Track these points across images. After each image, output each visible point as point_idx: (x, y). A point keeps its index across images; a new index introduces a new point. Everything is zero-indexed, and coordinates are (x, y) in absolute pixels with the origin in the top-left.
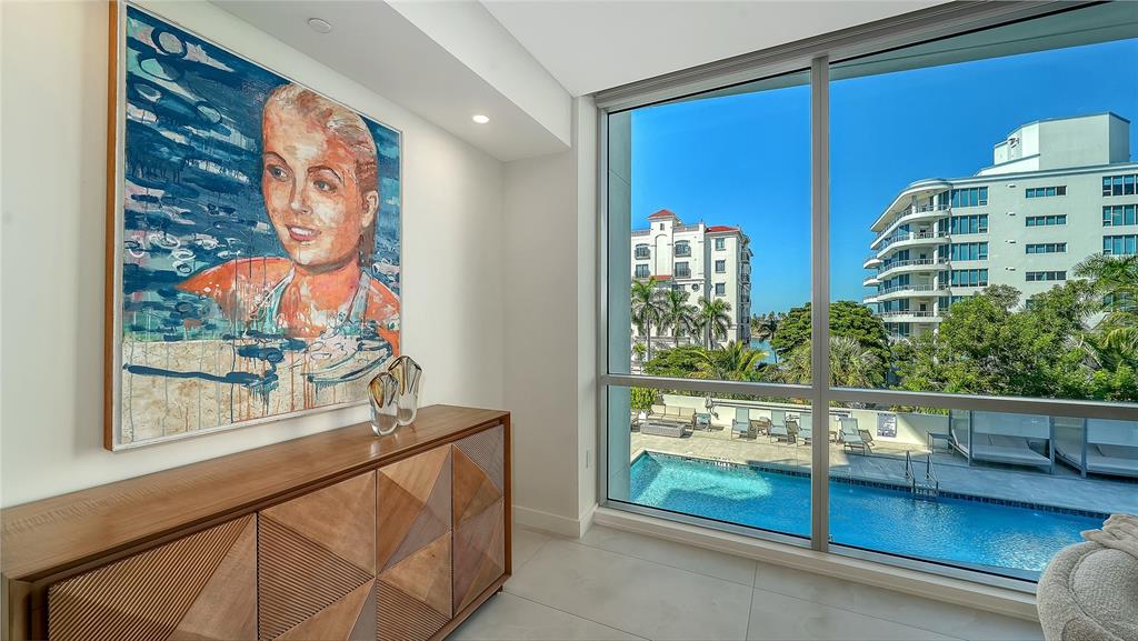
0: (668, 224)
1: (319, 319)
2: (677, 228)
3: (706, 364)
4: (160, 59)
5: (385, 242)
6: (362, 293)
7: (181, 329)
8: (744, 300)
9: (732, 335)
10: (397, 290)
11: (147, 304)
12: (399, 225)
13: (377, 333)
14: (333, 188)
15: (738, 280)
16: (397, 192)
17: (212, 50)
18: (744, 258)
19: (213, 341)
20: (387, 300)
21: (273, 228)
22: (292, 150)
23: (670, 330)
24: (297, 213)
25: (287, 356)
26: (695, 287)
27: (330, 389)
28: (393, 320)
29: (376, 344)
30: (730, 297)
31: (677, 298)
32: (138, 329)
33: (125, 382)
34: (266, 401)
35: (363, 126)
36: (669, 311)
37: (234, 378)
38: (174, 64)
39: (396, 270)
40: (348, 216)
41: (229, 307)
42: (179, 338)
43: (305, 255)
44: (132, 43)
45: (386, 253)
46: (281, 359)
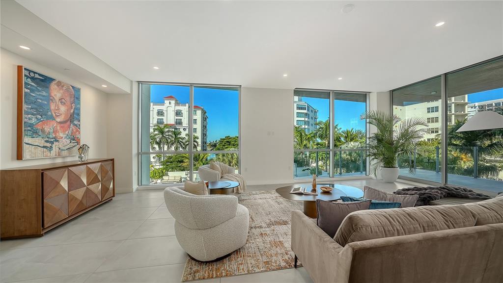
0: (173, 102)
1: (61, 135)
2: (177, 104)
3: (187, 160)
4: (30, 78)
5: (76, 116)
6: (71, 129)
7: (34, 136)
8: (204, 135)
9: (199, 148)
10: (79, 128)
11: (28, 130)
12: (80, 112)
13: (75, 139)
14: (64, 104)
15: (202, 127)
16: (79, 104)
17: (40, 75)
18: (204, 119)
19: (40, 138)
20: (77, 131)
21: (52, 114)
22: (55, 95)
23: (173, 147)
24: (56, 110)
25: (55, 142)
26: (184, 129)
27: (64, 151)
28: (78, 136)
29: (74, 142)
30: (199, 134)
31: (176, 134)
32: (27, 135)
33: (25, 147)
34: (50, 153)
35: (71, 88)
36: (173, 139)
37: (44, 147)
38: (33, 79)
39: (79, 123)
40: (68, 110)
41: (43, 131)
42: (34, 138)
43: (58, 120)
44: (25, 75)
45: (77, 119)
46: (53, 144)
